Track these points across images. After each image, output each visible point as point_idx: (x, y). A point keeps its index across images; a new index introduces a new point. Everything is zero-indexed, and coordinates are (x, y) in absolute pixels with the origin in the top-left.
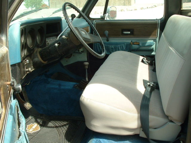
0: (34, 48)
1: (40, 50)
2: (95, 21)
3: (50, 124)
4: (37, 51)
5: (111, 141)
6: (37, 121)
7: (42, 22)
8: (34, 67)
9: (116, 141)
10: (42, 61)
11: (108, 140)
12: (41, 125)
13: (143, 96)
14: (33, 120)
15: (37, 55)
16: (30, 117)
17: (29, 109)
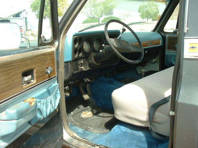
0: (90, 53)
1: (95, 54)
2: (168, 35)
3: (101, 114)
4: (92, 56)
5: (128, 129)
6: (92, 111)
7: (101, 34)
8: (90, 67)
9: (132, 130)
10: (95, 63)
11: (126, 128)
12: (94, 114)
13: (164, 98)
14: (90, 109)
15: (92, 58)
16: (88, 107)
17: (86, 99)
